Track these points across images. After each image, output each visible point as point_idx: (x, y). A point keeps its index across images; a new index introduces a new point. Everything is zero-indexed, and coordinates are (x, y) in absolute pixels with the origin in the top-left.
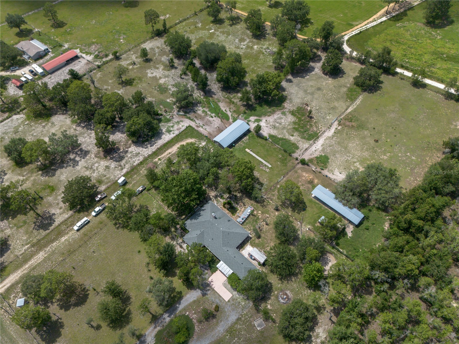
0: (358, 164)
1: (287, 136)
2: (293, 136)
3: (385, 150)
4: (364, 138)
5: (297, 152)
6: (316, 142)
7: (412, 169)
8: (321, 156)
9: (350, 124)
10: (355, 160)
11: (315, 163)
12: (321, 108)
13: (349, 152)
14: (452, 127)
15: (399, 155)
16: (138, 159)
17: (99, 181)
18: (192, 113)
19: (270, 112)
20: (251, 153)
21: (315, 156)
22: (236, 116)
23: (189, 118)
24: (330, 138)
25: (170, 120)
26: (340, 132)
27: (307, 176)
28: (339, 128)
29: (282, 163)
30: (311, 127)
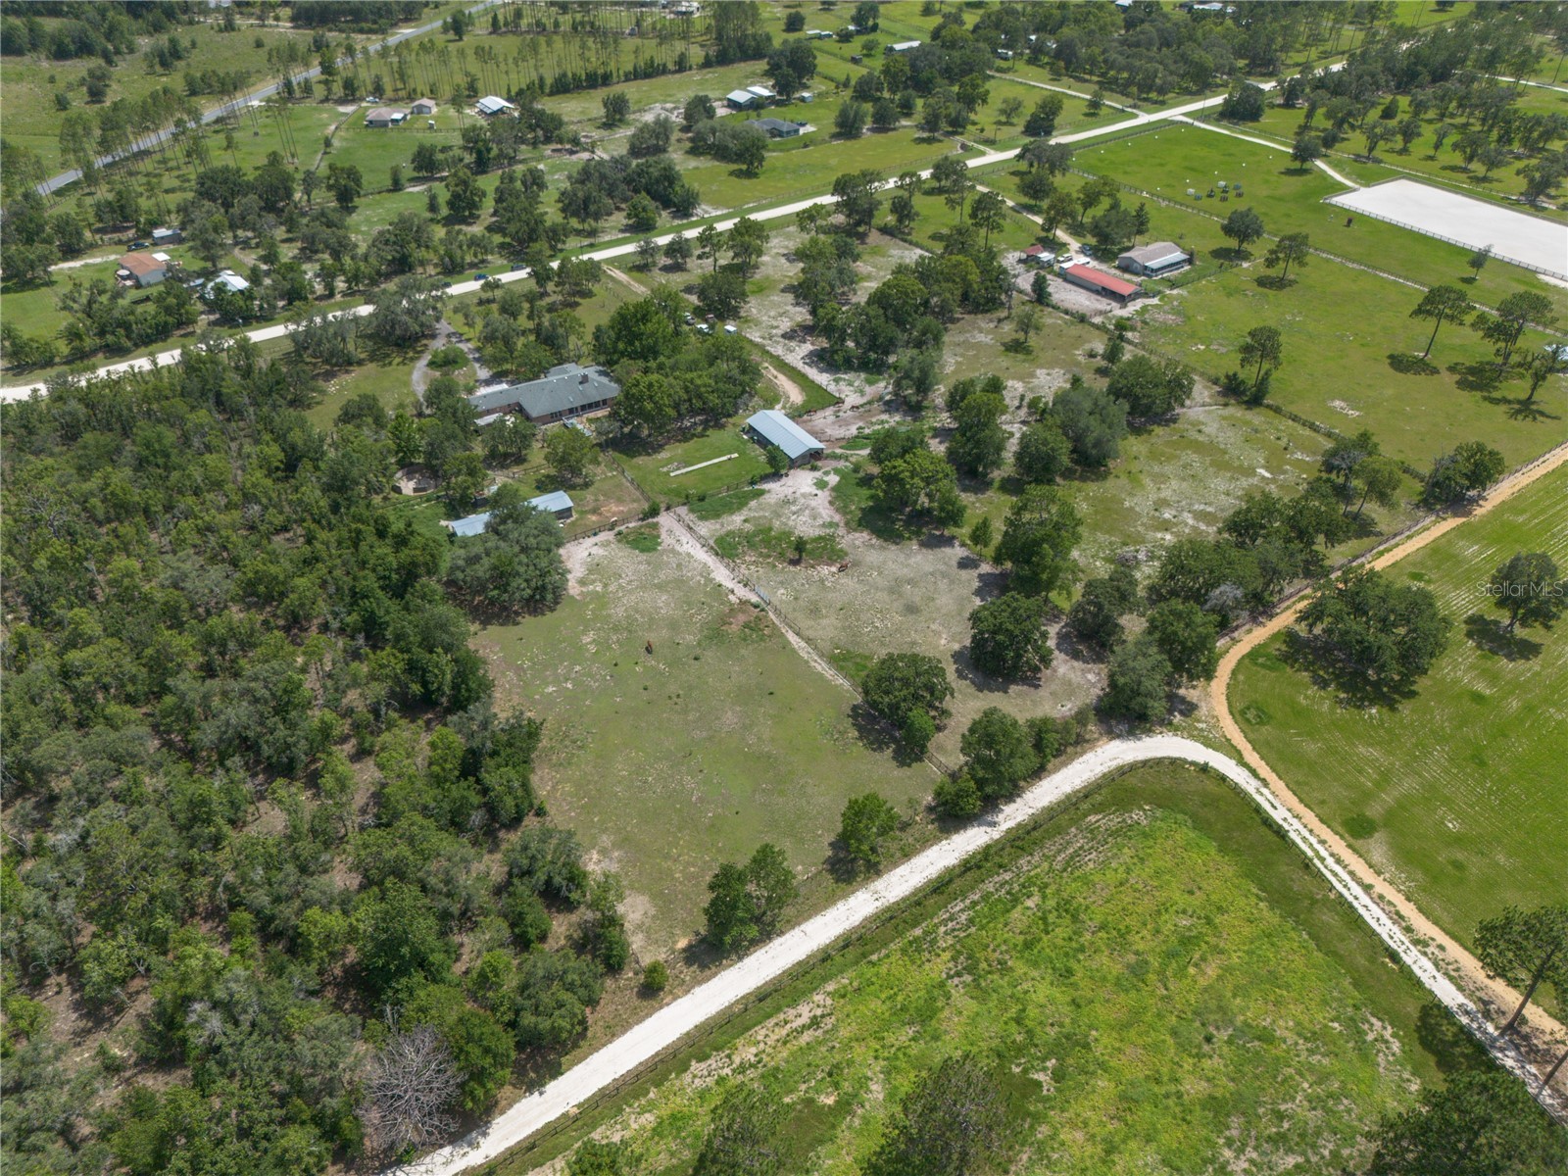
0: (599, 588)
1: (747, 513)
2: (745, 521)
3: (609, 648)
4: (674, 628)
5: (690, 514)
6: (706, 548)
7: (519, 670)
8: (658, 544)
9: (737, 622)
10: (611, 588)
11: (643, 530)
12: (825, 588)
13: (643, 587)
15: (577, 668)
16: (778, 350)
17: (746, 321)
18: (883, 408)
19: (845, 507)
20: (725, 458)
21: (664, 535)
22: (853, 459)
23: (870, 403)
24: (706, 572)
25: (870, 383)
26: (720, 594)
27: (614, 509)
28: (732, 597)
29: (671, 491)
30: (761, 555)
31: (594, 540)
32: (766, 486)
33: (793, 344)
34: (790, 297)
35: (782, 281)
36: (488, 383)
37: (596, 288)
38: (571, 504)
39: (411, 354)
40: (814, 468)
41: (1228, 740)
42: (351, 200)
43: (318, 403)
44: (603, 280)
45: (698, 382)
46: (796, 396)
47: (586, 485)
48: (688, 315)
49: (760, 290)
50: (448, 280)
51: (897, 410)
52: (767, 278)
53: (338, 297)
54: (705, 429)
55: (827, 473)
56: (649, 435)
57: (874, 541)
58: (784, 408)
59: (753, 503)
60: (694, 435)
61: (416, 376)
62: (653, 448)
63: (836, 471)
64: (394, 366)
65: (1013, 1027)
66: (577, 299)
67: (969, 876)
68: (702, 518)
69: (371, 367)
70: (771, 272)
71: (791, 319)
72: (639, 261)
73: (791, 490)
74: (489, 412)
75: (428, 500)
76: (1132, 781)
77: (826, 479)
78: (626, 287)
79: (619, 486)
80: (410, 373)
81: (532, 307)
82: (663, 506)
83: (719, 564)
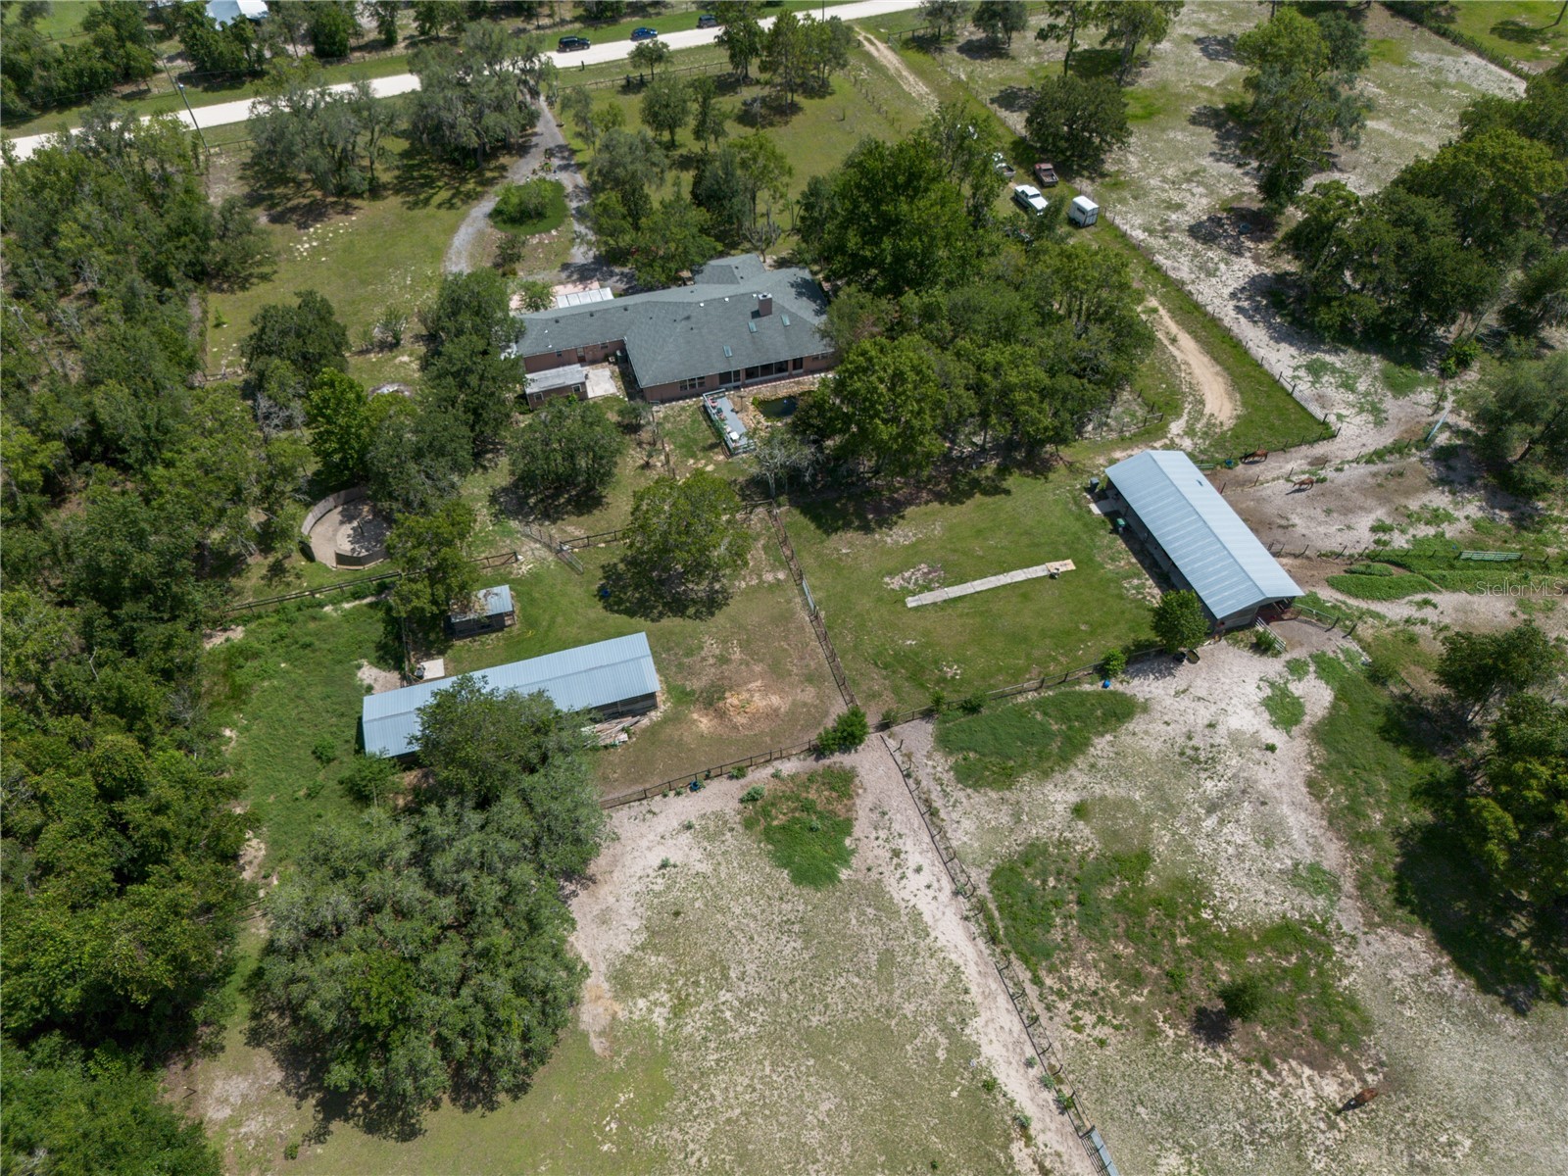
0: (659, 1017)
1: (1084, 780)
2: (1079, 812)
5: (938, 756)
6: (964, 904)
8: (844, 857)
10: (693, 1025)
11: (812, 795)
13: (776, 1041)
16: (1180, 267)
17: (1117, 185)
18: (1432, 471)
19: (1355, 811)
20: (1039, 571)
21: (861, 828)
22: (1365, 630)
23: (1398, 448)
24: (955, 1014)
25: (1399, 389)
26: (985, 1132)
27: (759, 702)
28: (1018, 1149)
29: (901, 658)
30: (1115, 968)
32: (1143, 687)
33: (1214, 254)
34: (1208, 137)
35: (1194, 98)
36: (583, 275)
37: (837, 78)
38: (653, 683)
39: (470, 185)
40: (1263, 647)
43: (264, 277)
44: (853, 61)
45: (1013, 378)
46: (1219, 403)
47: (712, 604)
48: (1000, 161)
49: (1149, 114)
50: (589, 34)
51: (1470, 483)
52: (1163, 87)
53: (400, 48)
54: (1003, 471)
55: (1296, 668)
56: (876, 472)
57: (1448, 980)
58: (1190, 432)
59: (1103, 747)
60: (975, 485)
61: (463, 237)
62: (878, 510)
63: (1326, 668)
64: (431, 210)
66: (799, 99)
68: (969, 776)
69: (393, 203)
70: (1170, 75)
71: (1211, 191)
72: (923, 29)
73: (1204, 715)
74: (559, 359)
75: (356, 596)
77: (1297, 688)
78: (892, 80)
79: (784, 618)
80: (453, 230)
81: (704, 113)
82: (872, 719)
83: (994, 985)
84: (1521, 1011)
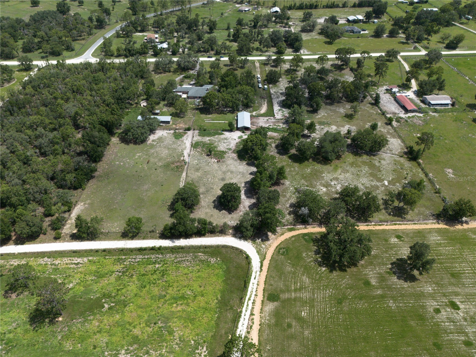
0: (155, 144)
1: (212, 138)
2: (209, 140)
3: (140, 159)
4: (160, 160)
5: (198, 133)
6: (191, 143)
8: (181, 138)
9: (176, 164)
10: (157, 145)
11: (182, 133)
12: (208, 165)
13: (165, 147)
14: (88, 201)
15: (128, 160)
16: (274, 97)
17: (275, 86)
18: (283, 122)
19: (239, 146)
20: (223, 122)
21: (185, 136)
23: (282, 119)
24: (184, 149)
26: (180, 156)
27: (181, 125)
28: (182, 158)
29: (200, 126)
30: (202, 150)
31: (168, 132)
32: (226, 133)
33: (281, 96)
36: (190, 84)
38: (170, 120)
39: (183, 73)
40: (243, 132)
41: (266, 254)
42: (213, 30)
46: (263, 111)
47: (182, 117)
51: (287, 124)
54: (228, 113)
55: (245, 135)
56: (212, 110)
57: (236, 158)
58: (256, 113)
59: (217, 136)
60: (223, 113)
61: (178, 79)
62: (209, 113)
63: (248, 135)
64: (176, 75)
65: (115, 291)
67: (152, 251)
69: (171, 74)
72: (264, 62)
73: (231, 136)
74: (180, 92)
76: (224, 250)
78: (255, 68)
79: (190, 120)
80: (178, 77)
82: (193, 129)
83: (189, 149)
84: (241, 160)
